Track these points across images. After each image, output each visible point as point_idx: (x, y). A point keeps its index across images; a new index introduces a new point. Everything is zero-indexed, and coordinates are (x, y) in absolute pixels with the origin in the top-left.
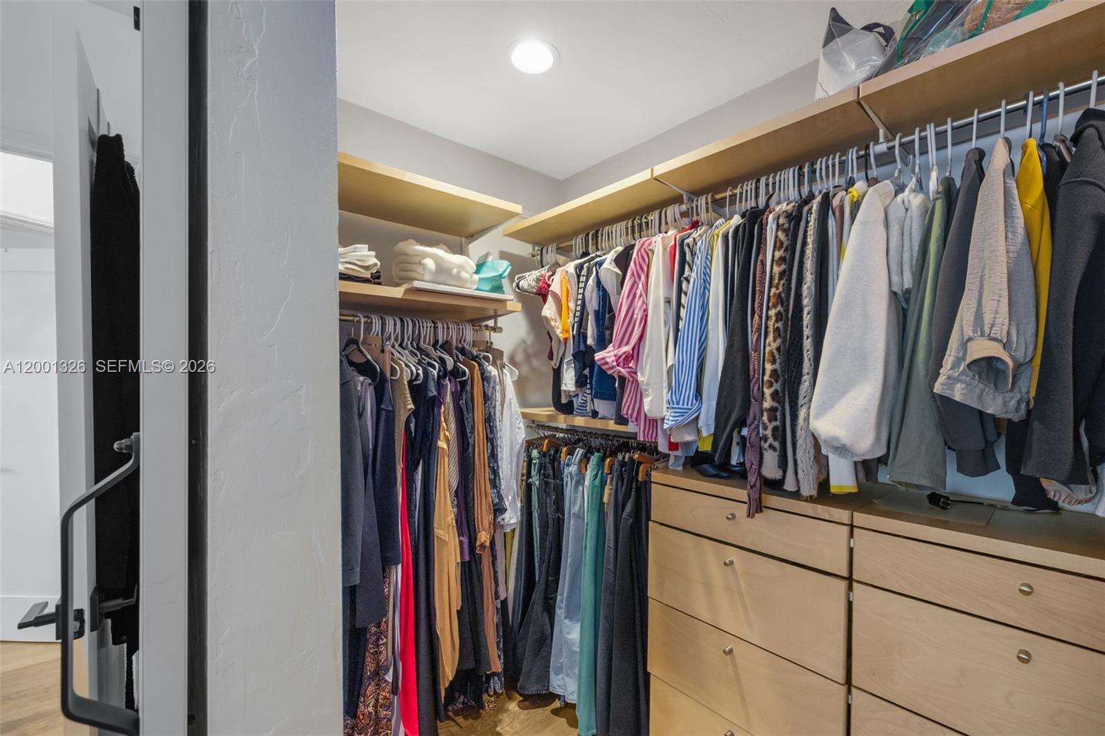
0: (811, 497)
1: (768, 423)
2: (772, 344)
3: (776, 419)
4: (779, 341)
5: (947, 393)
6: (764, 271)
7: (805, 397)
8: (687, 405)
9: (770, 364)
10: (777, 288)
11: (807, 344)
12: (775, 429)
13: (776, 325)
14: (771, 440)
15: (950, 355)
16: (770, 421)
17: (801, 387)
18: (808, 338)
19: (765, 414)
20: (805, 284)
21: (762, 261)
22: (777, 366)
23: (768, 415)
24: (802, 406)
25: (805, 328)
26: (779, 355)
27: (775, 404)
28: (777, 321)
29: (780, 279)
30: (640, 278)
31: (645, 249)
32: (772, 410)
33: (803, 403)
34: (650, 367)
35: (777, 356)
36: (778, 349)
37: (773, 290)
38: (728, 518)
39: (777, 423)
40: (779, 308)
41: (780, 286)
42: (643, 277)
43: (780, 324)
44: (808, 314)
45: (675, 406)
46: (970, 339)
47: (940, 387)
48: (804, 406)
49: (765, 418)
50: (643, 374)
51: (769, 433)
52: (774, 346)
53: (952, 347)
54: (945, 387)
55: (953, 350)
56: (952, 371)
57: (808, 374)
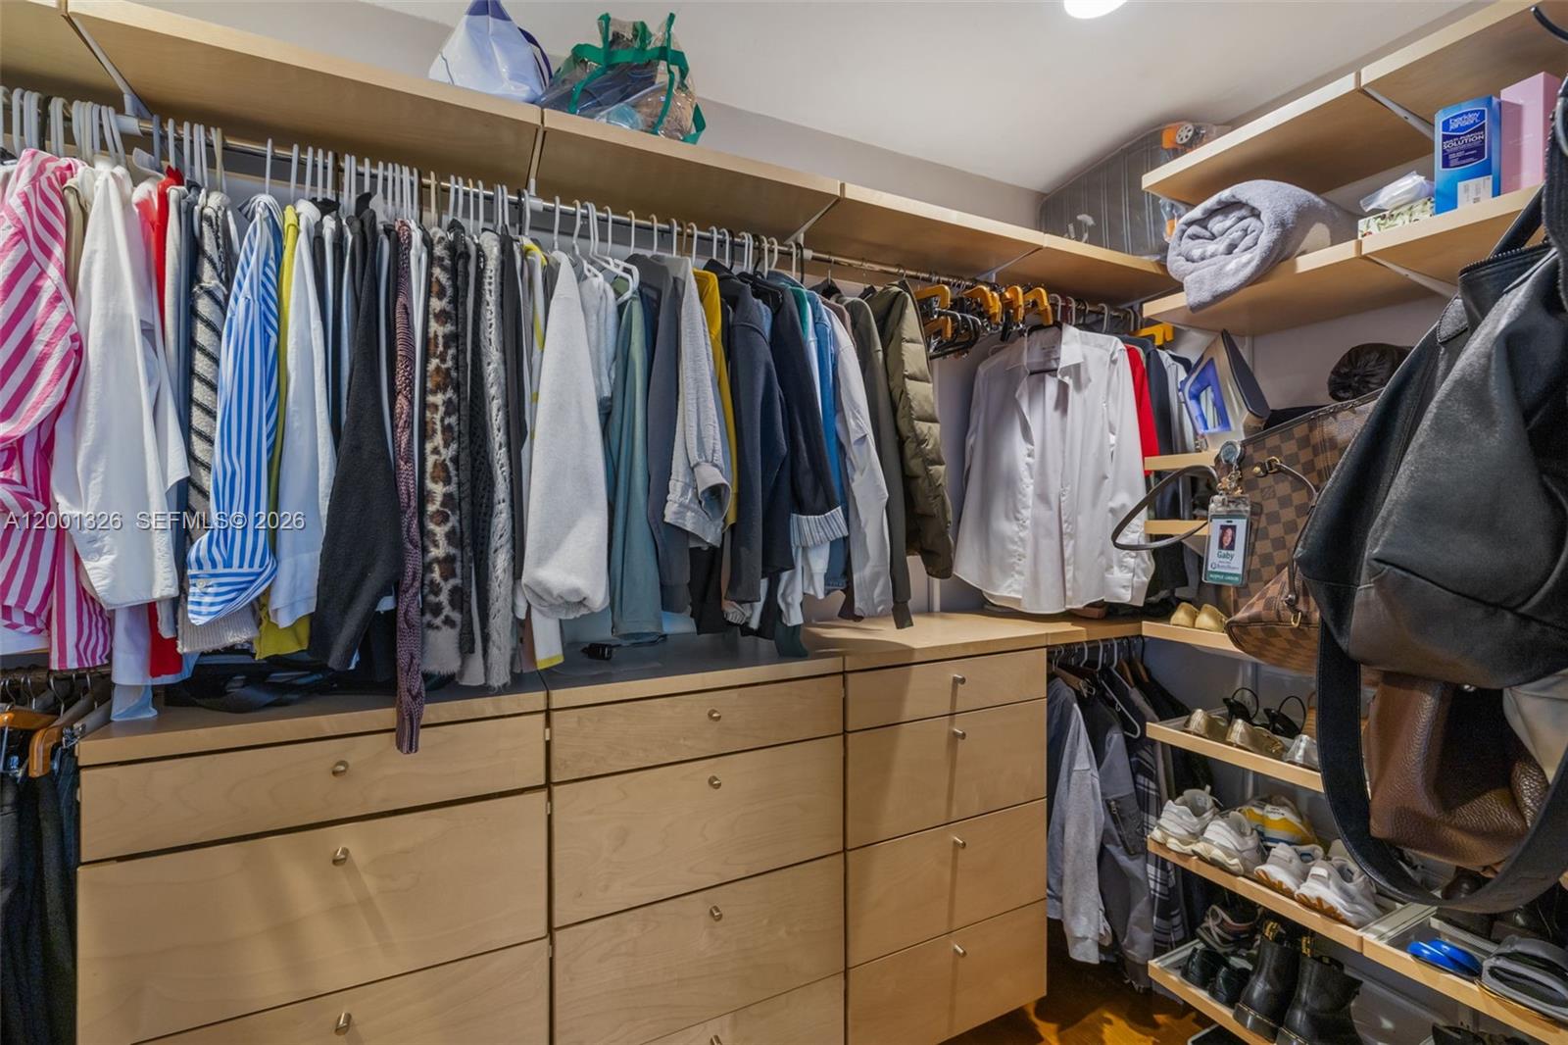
0: (505, 685)
1: (442, 584)
2: (440, 450)
3: (453, 575)
4: (454, 446)
5: (679, 523)
6: (409, 326)
7: (501, 536)
8: (251, 565)
9: (441, 484)
10: (443, 360)
11: (500, 456)
12: (454, 591)
13: (446, 422)
14: (447, 610)
15: (678, 481)
16: (446, 579)
17: (495, 521)
18: (500, 448)
19: (436, 568)
20: (489, 364)
21: (405, 308)
22: (452, 488)
23: (440, 569)
24: (496, 551)
25: (496, 432)
26: (457, 469)
27: (452, 551)
28: (447, 414)
29: (446, 346)
30: (48, 252)
31: (49, 179)
32: (449, 560)
33: (498, 545)
34: (105, 482)
35: (453, 473)
36: (455, 460)
37: (434, 362)
38: (335, 773)
39: (457, 581)
40: (450, 393)
41: (449, 358)
42: (58, 251)
43: (452, 420)
44: (499, 410)
45: (220, 570)
46: (698, 464)
47: (673, 517)
48: (500, 551)
49: (436, 575)
50: (75, 498)
51: (444, 598)
52: (447, 454)
53: (678, 472)
54: (678, 516)
55: (680, 475)
56: (682, 499)
57: (504, 501)
